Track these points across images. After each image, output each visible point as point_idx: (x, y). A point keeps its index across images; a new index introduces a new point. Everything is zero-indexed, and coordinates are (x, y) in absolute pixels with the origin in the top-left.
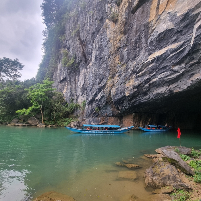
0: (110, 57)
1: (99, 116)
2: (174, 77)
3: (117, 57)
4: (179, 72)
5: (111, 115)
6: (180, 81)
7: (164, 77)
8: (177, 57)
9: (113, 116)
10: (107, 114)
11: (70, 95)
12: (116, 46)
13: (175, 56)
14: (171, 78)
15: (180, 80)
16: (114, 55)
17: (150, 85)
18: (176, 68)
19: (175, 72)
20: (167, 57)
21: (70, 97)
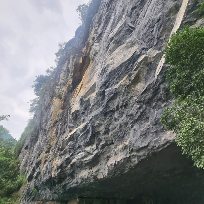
0: (50, 130)
1: (36, 200)
2: (89, 160)
3: (54, 130)
4: (92, 154)
5: (51, 198)
6: (100, 165)
7: (81, 158)
8: (86, 138)
9: (53, 200)
10: (46, 197)
12: (54, 120)
13: (84, 136)
14: (87, 161)
15: (99, 163)
16: (52, 128)
17: (72, 166)
18: (88, 149)
19: (89, 153)
20: (78, 137)
21: (23, 168)
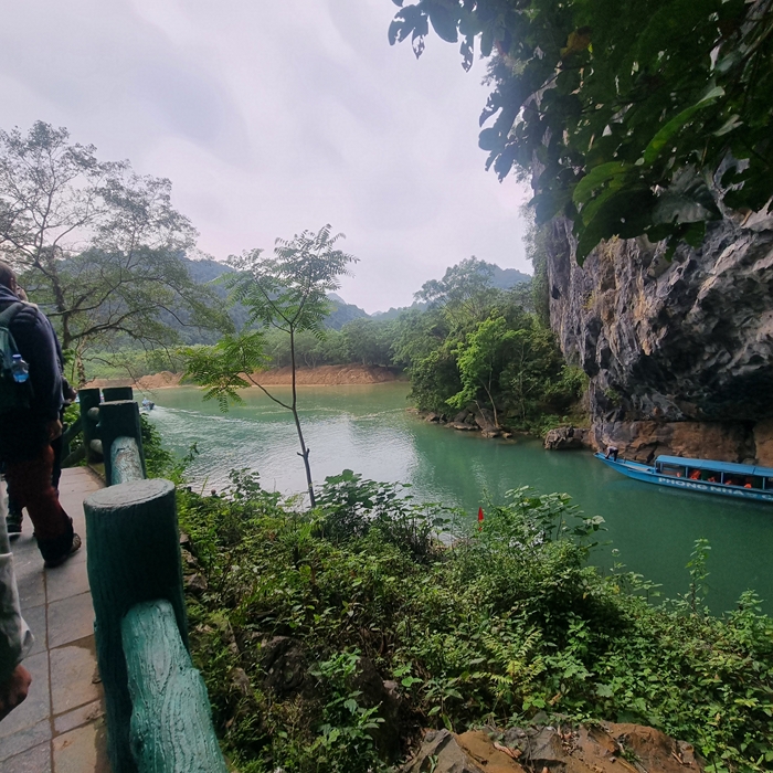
1: (629, 419)
5: (680, 414)
7: (736, 268)
9: (688, 418)
10: (659, 411)
11: (567, 340)
17: (707, 305)
21: (569, 348)
